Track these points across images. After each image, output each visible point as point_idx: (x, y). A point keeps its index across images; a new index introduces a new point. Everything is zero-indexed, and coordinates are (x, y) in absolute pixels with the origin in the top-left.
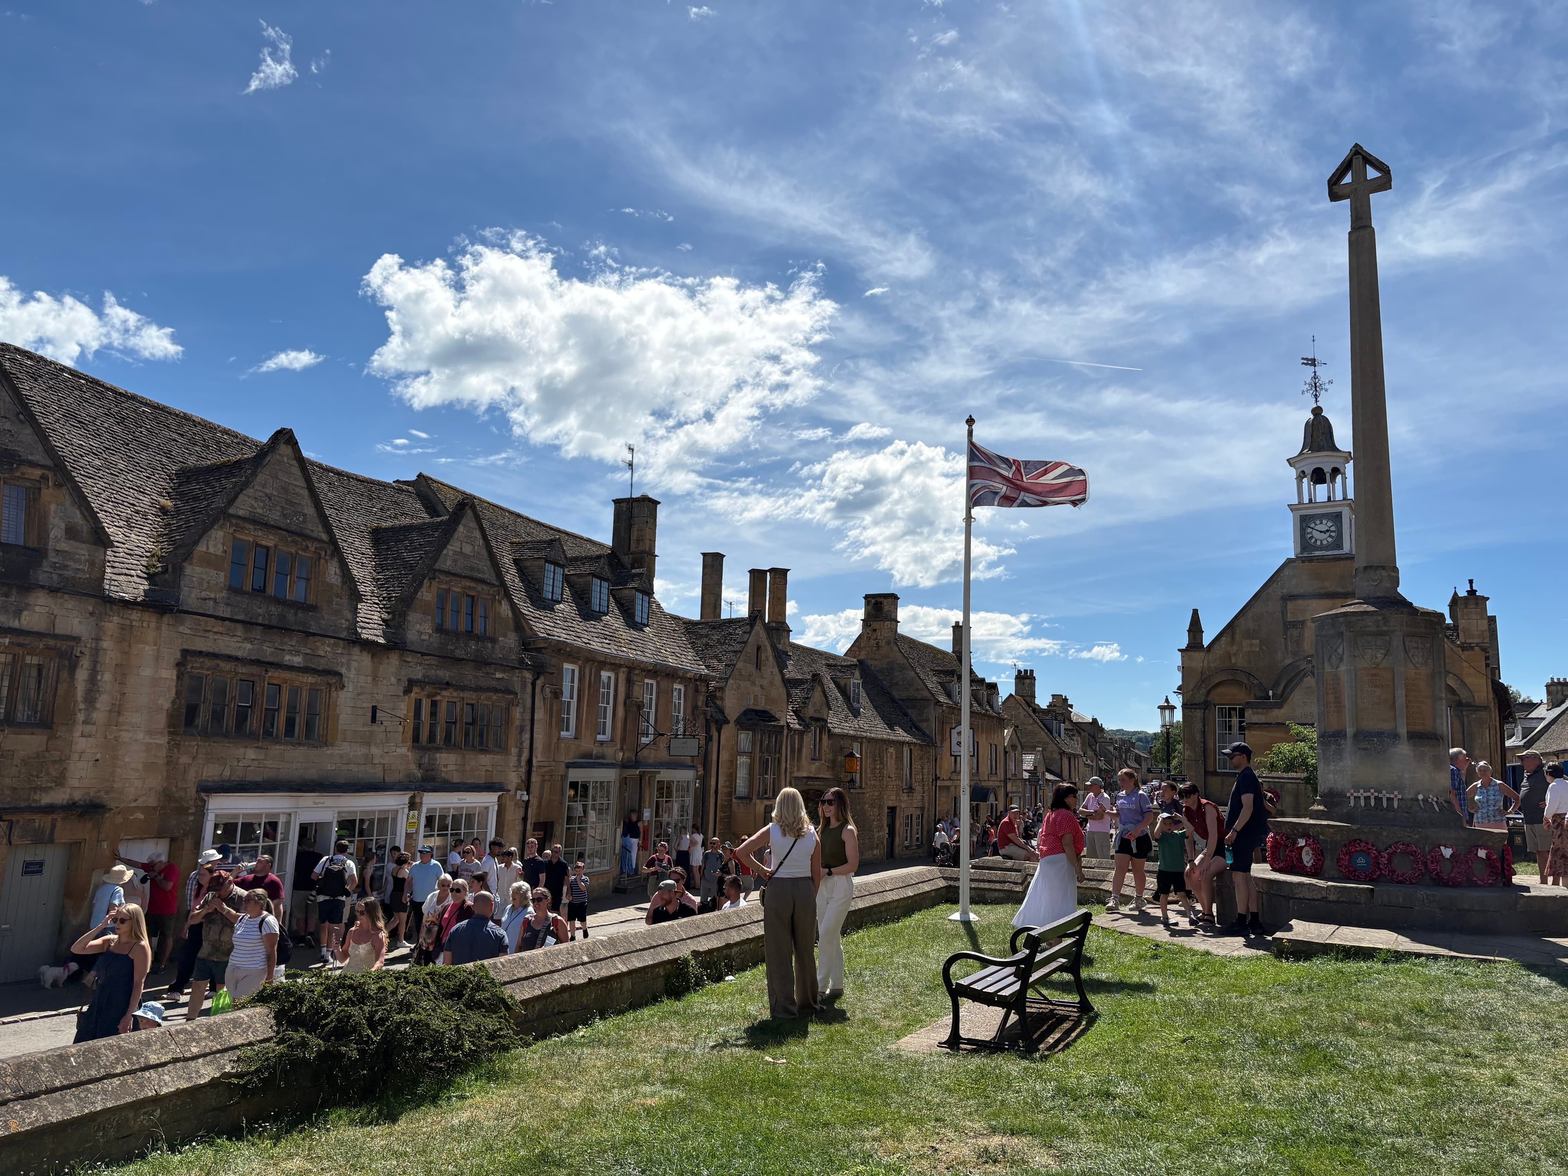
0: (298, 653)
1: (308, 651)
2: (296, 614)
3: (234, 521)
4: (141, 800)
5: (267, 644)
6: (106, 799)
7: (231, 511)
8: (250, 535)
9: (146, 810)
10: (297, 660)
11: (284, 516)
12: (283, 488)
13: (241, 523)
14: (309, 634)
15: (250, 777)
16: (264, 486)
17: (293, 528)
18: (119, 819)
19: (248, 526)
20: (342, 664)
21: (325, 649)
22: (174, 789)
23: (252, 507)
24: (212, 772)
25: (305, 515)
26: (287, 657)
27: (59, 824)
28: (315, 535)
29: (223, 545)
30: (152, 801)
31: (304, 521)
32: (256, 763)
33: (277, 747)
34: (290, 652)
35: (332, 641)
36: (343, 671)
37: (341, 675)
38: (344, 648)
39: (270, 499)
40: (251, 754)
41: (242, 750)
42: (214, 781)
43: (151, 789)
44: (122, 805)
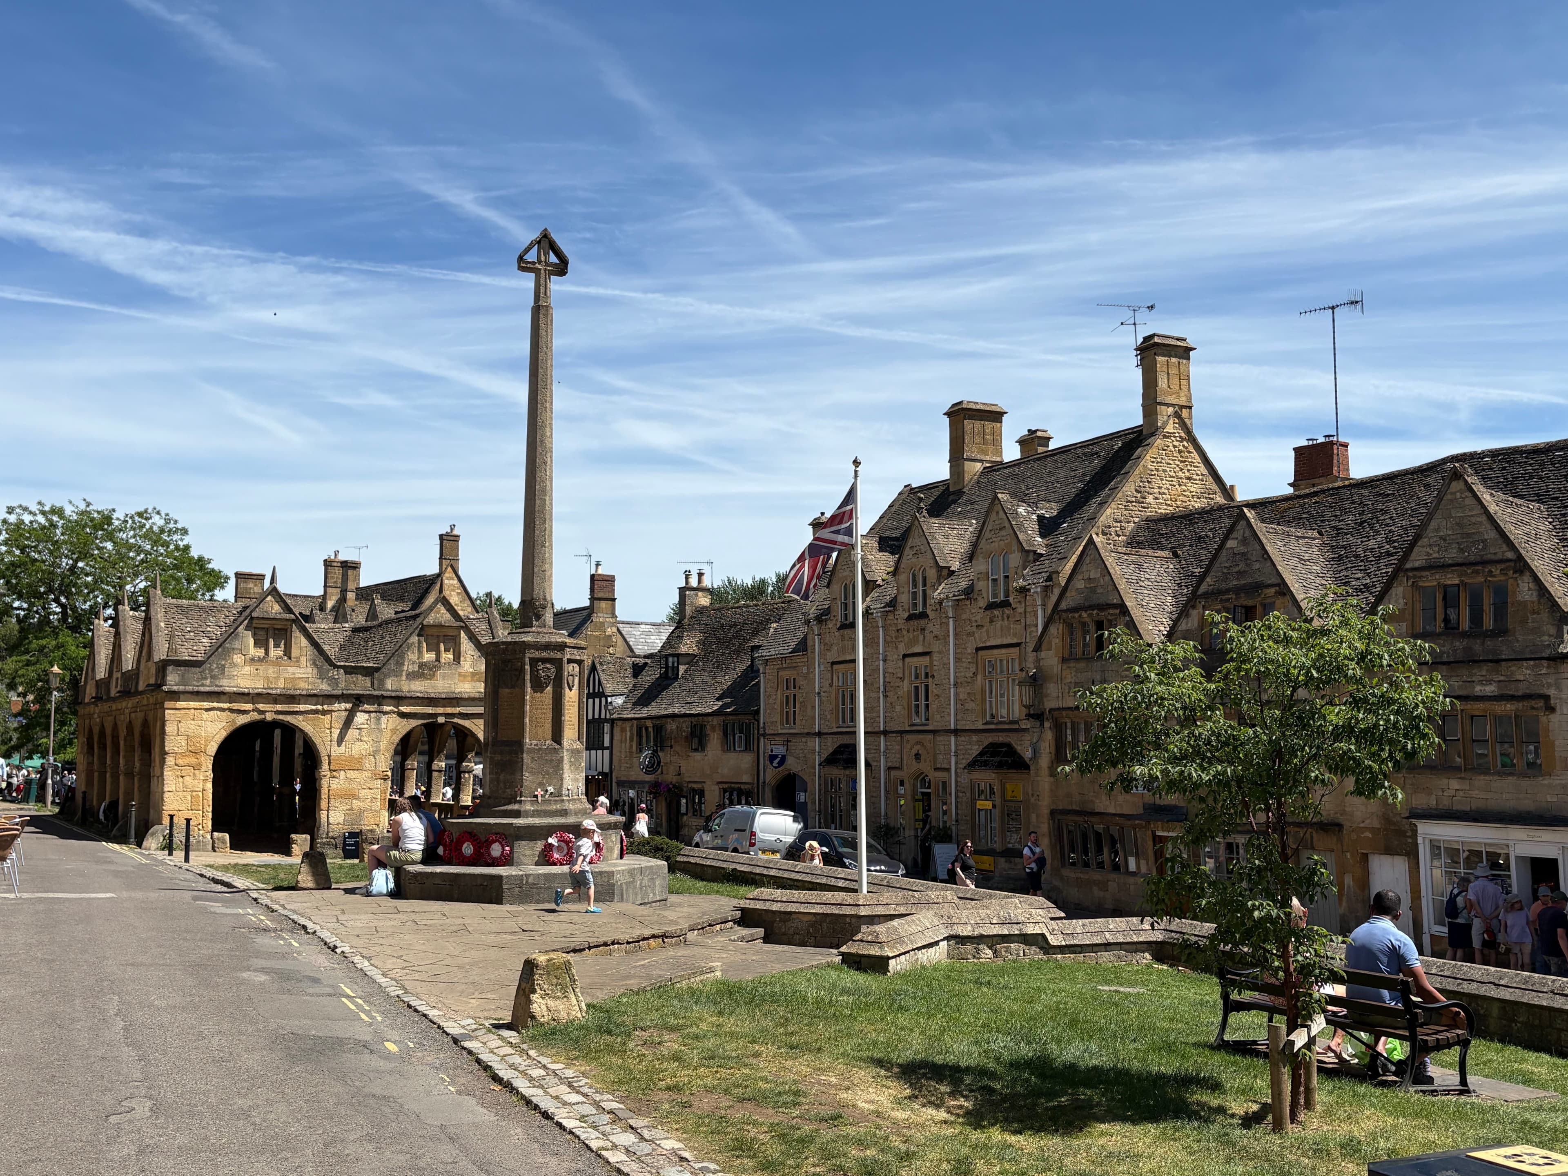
0: (1490, 682)
1: (1502, 678)
2: (1483, 643)
3: (1410, 574)
4: (1367, 821)
5: (1454, 679)
6: (1341, 819)
7: (1408, 566)
8: (1430, 581)
9: (1372, 830)
10: (1490, 689)
11: (1462, 550)
12: (1457, 524)
13: (1417, 573)
14: (1498, 661)
15: (1457, 807)
16: (1438, 530)
17: (1472, 559)
18: (1354, 836)
19: (1424, 574)
20: (1549, 685)
21: (1524, 673)
22: (1391, 815)
23: (1428, 554)
24: (1422, 801)
25: (1484, 541)
26: (1478, 688)
27: (1315, 835)
28: (1499, 556)
29: (1404, 598)
30: (1376, 824)
31: (1484, 548)
32: (1461, 793)
33: (1482, 777)
34: (1481, 683)
35: (1532, 663)
36: (1552, 692)
37: (1547, 698)
38: (1548, 667)
39: (1445, 540)
40: (1455, 784)
41: (1445, 781)
42: (1422, 809)
43: (1373, 814)
44: (1354, 826)
